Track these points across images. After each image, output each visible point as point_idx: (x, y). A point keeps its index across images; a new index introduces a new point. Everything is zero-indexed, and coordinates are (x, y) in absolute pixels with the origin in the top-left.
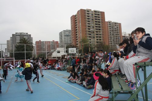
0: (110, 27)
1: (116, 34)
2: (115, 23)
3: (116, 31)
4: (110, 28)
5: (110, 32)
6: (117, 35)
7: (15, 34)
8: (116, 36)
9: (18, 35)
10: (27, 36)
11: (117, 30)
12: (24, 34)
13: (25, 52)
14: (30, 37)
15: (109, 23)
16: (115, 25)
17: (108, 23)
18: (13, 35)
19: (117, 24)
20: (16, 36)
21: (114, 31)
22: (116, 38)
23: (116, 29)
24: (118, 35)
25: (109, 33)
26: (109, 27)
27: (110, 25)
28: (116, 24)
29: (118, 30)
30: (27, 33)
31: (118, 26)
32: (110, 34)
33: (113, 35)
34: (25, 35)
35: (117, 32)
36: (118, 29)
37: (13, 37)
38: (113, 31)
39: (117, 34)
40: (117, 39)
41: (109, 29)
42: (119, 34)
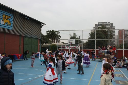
7: (98, 23)
9: (101, 25)
10: (109, 25)
12: (106, 23)
13: (95, 39)
14: (112, 26)
18: (96, 25)
20: (99, 25)
30: (109, 23)
34: (107, 25)
37: (96, 26)
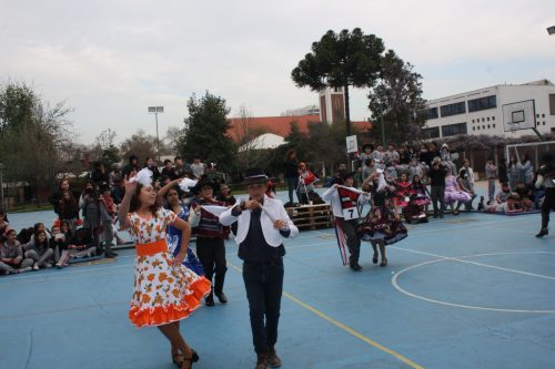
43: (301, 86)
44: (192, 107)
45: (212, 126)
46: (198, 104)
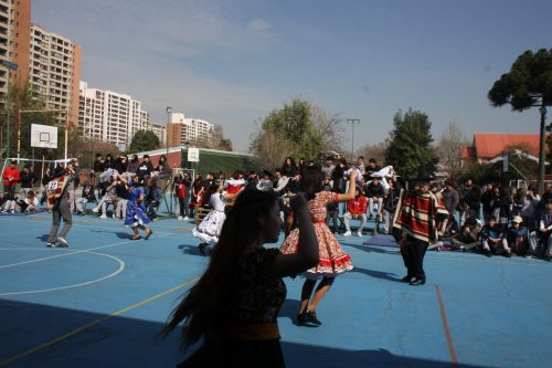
0: (37, 48)
1: (58, 85)
2: (60, 41)
3: (59, 70)
4: (37, 56)
5: (36, 71)
6: (61, 89)
8: (58, 92)
11: (62, 67)
15: (37, 33)
16: (60, 49)
17: (33, 34)
19: (66, 44)
21: (52, 68)
22: (57, 99)
23: (59, 63)
24: (65, 87)
25: (32, 74)
26: (32, 50)
27: (36, 43)
28: (63, 46)
29: (69, 70)
31: (69, 56)
32: (35, 79)
33: (45, 83)
35: (62, 75)
36: (65, 65)
38: (45, 68)
39: (62, 82)
40: (60, 103)
41: (32, 58)
42: (68, 83)
43: (496, 105)
44: (397, 121)
45: (409, 139)
46: (403, 119)
